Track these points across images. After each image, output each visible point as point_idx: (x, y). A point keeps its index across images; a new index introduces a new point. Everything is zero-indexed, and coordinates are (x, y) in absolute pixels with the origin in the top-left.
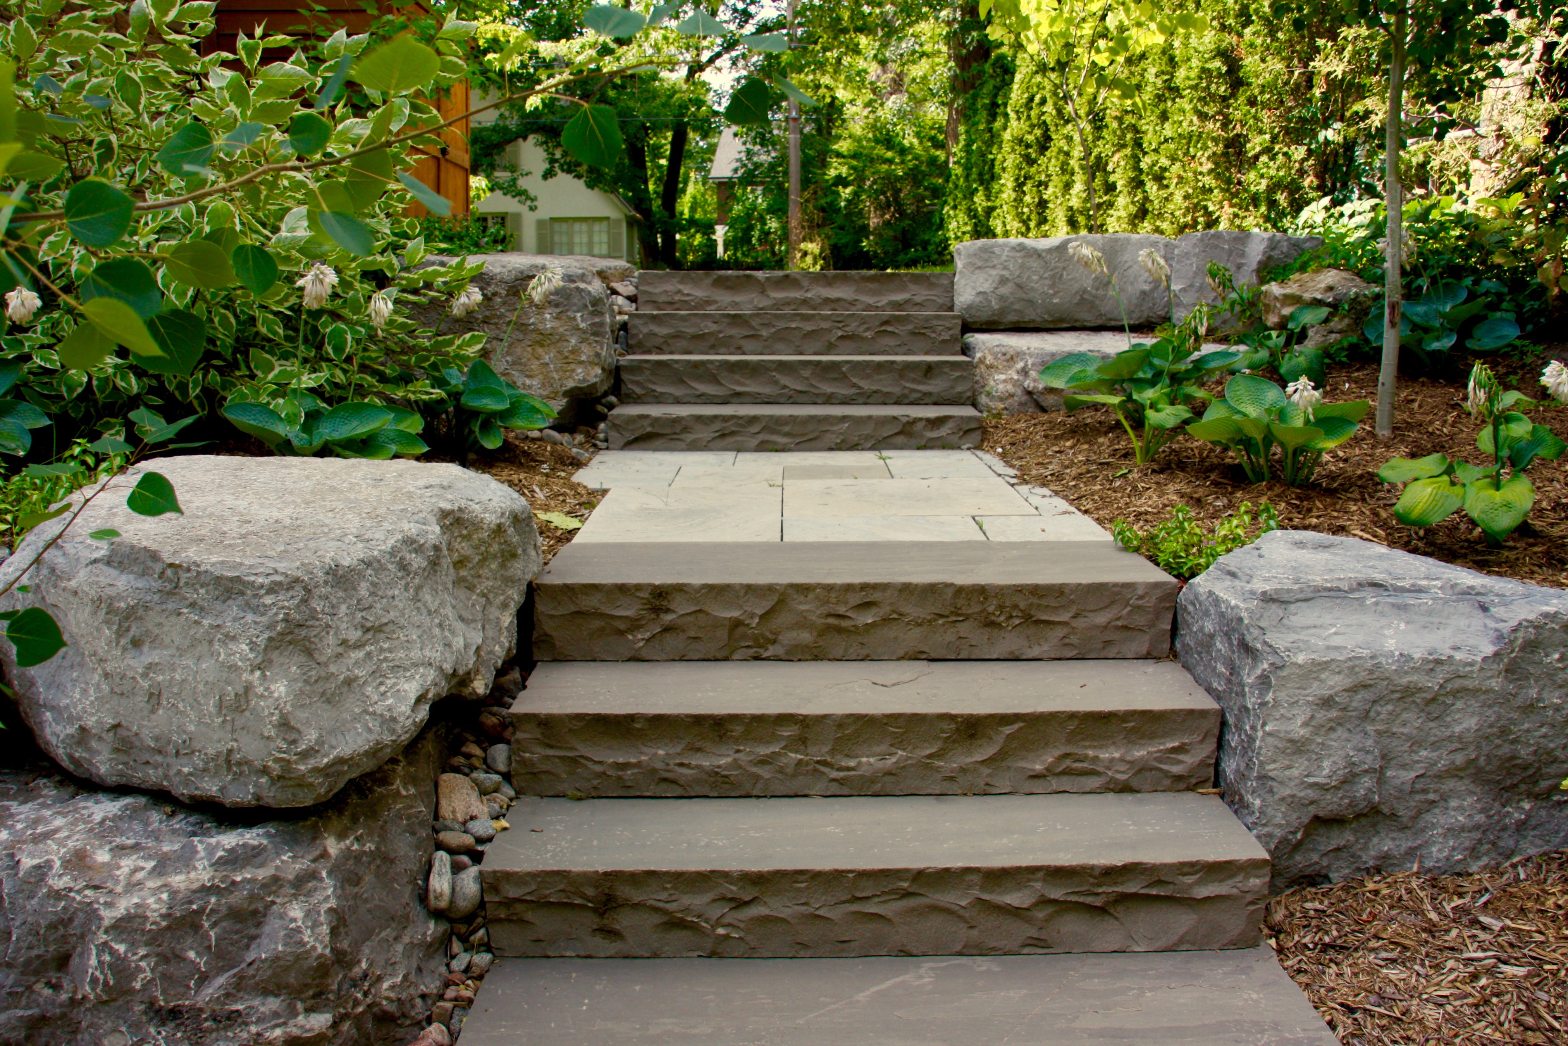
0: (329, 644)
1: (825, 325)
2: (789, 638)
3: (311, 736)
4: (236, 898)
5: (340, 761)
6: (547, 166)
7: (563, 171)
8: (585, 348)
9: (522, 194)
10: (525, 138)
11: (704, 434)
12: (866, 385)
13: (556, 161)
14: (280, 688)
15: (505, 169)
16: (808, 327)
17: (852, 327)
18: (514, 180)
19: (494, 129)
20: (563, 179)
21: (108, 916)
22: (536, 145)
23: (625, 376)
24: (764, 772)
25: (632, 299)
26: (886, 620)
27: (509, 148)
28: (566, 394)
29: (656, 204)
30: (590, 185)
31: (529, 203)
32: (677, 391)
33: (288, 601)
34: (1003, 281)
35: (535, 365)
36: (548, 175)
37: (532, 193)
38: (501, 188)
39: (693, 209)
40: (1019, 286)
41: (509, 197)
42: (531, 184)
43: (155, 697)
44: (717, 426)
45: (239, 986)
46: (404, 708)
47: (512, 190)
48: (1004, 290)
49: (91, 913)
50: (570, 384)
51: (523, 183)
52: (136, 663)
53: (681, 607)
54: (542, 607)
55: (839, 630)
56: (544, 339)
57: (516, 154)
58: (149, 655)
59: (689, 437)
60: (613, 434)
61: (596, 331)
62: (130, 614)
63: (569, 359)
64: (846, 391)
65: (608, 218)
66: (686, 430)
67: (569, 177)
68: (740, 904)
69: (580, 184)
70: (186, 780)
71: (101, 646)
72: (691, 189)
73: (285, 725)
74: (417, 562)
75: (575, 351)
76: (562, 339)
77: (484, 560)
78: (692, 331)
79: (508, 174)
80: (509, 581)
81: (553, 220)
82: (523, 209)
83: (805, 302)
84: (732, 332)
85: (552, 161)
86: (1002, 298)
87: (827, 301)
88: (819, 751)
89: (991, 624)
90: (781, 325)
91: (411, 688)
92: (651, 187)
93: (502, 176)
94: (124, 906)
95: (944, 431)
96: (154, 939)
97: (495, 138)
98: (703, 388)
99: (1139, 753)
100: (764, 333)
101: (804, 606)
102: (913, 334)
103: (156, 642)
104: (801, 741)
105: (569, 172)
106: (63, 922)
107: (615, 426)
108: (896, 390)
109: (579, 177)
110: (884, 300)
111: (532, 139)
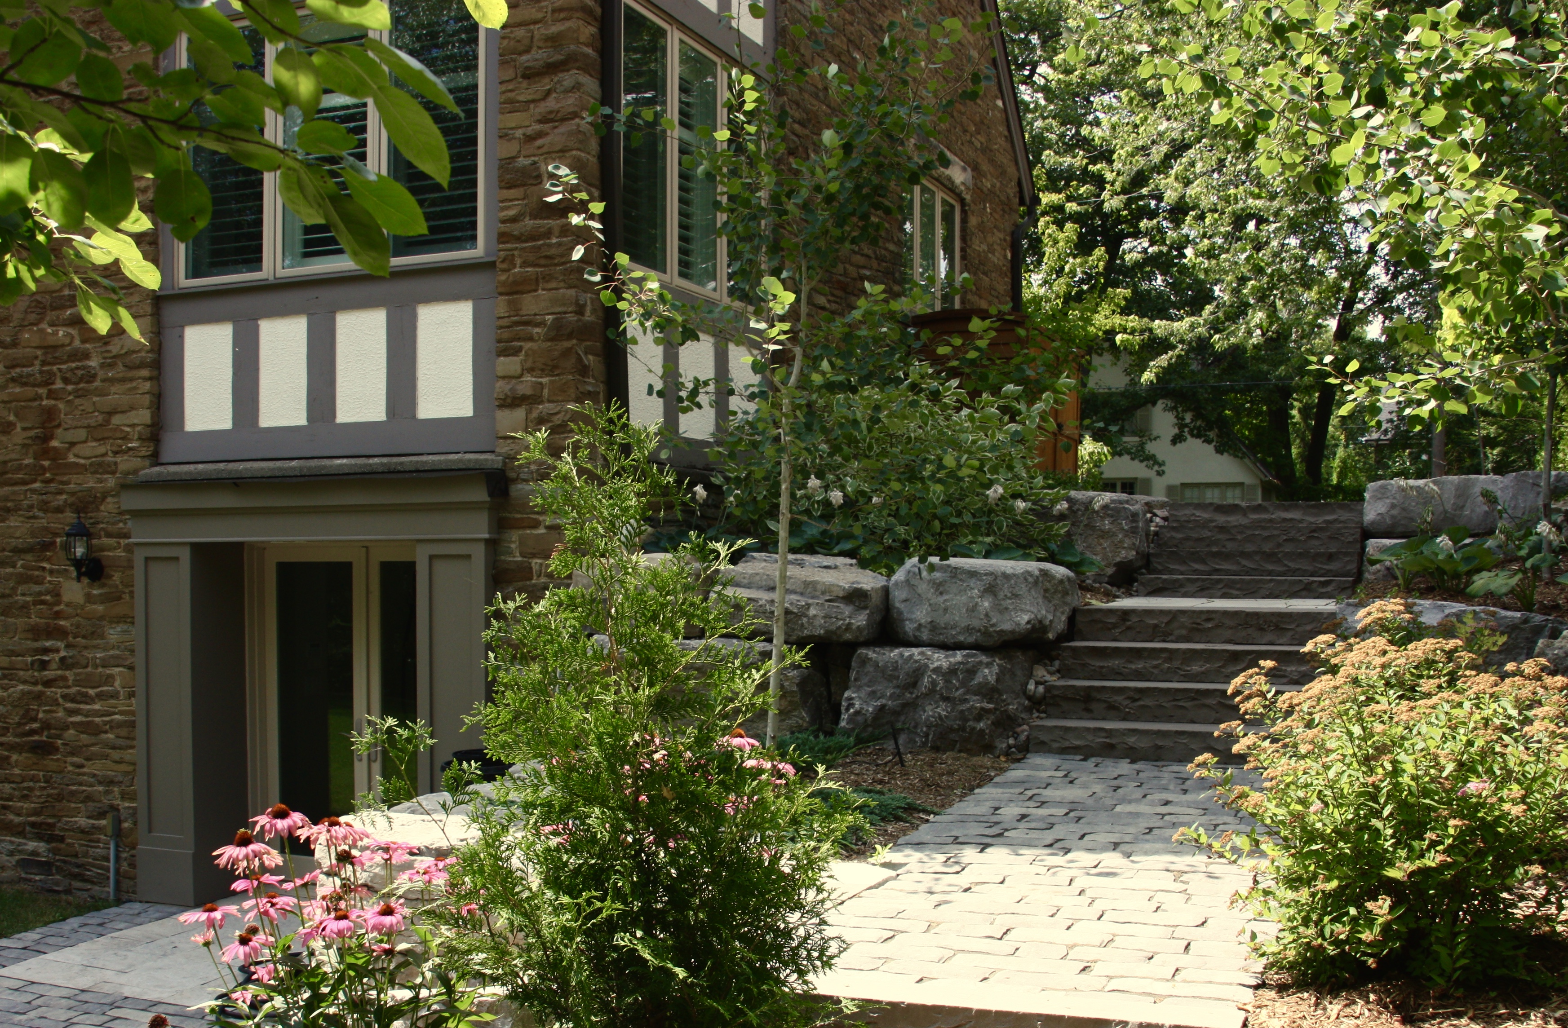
0: (1001, 595)
1: (1275, 532)
2: (1177, 632)
3: (994, 620)
4: (969, 666)
5: (1002, 631)
6: (1176, 431)
7: (1192, 436)
8: (1127, 540)
9: (1151, 460)
10: (1154, 404)
11: (1192, 588)
12: (1292, 565)
13: (1186, 425)
14: (986, 604)
15: (1134, 433)
16: (1266, 534)
17: (1293, 534)
18: (1142, 445)
19: (1122, 394)
20: (1194, 445)
21: (932, 666)
22: (1165, 410)
23: (1153, 559)
24: (1156, 671)
25: (1165, 519)
26: (1217, 626)
27: (1139, 413)
28: (1118, 565)
29: (1299, 468)
30: (1219, 451)
31: (1156, 468)
32: (1183, 568)
33: (990, 578)
34: (1393, 506)
35: (1099, 548)
36: (1177, 440)
37: (1160, 458)
38: (1129, 453)
39: (1342, 475)
40: (1404, 509)
41: (1136, 462)
42: (1159, 448)
43: (946, 610)
44: (1199, 584)
45: (967, 692)
46: (1023, 622)
47: (1141, 455)
48: (1394, 512)
49: (926, 666)
50: (1118, 559)
51: (1151, 448)
52: (941, 599)
53: (1134, 619)
54: (1079, 618)
55: (1198, 630)
56: (1105, 534)
57: (1147, 419)
58: (946, 597)
59: (1183, 590)
60: (1141, 588)
61: (1134, 531)
62: (940, 584)
63: (1118, 546)
64: (1281, 569)
65: (1241, 484)
66: (1182, 586)
67: (1198, 441)
68: (1134, 700)
69: (1210, 448)
70: (953, 636)
71: (930, 595)
72: (1340, 452)
73: (987, 615)
74: (1030, 579)
75: (1121, 541)
76: (1114, 535)
77: (1055, 592)
78: (1195, 535)
79: (1137, 439)
80: (1066, 604)
81: (1184, 485)
82: (1151, 474)
83: (1271, 521)
84: (1221, 536)
85: (1181, 426)
86: (1393, 517)
87: (1285, 520)
88: (1176, 664)
89: (1261, 629)
90: (1249, 532)
91: (1026, 618)
92: (1294, 451)
93: (1130, 440)
94: (936, 664)
95: (1329, 589)
96: (944, 675)
97: (1124, 403)
98: (1197, 566)
99: (1303, 668)
100: (1239, 537)
101: (1183, 619)
102: (1330, 538)
103: (947, 592)
104: (1169, 660)
105: (1198, 436)
106: (917, 670)
107: (1143, 584)
108: (1310, 568)
109: (1208, 441)
110: (1320, 520)
111: (1160, 404)
